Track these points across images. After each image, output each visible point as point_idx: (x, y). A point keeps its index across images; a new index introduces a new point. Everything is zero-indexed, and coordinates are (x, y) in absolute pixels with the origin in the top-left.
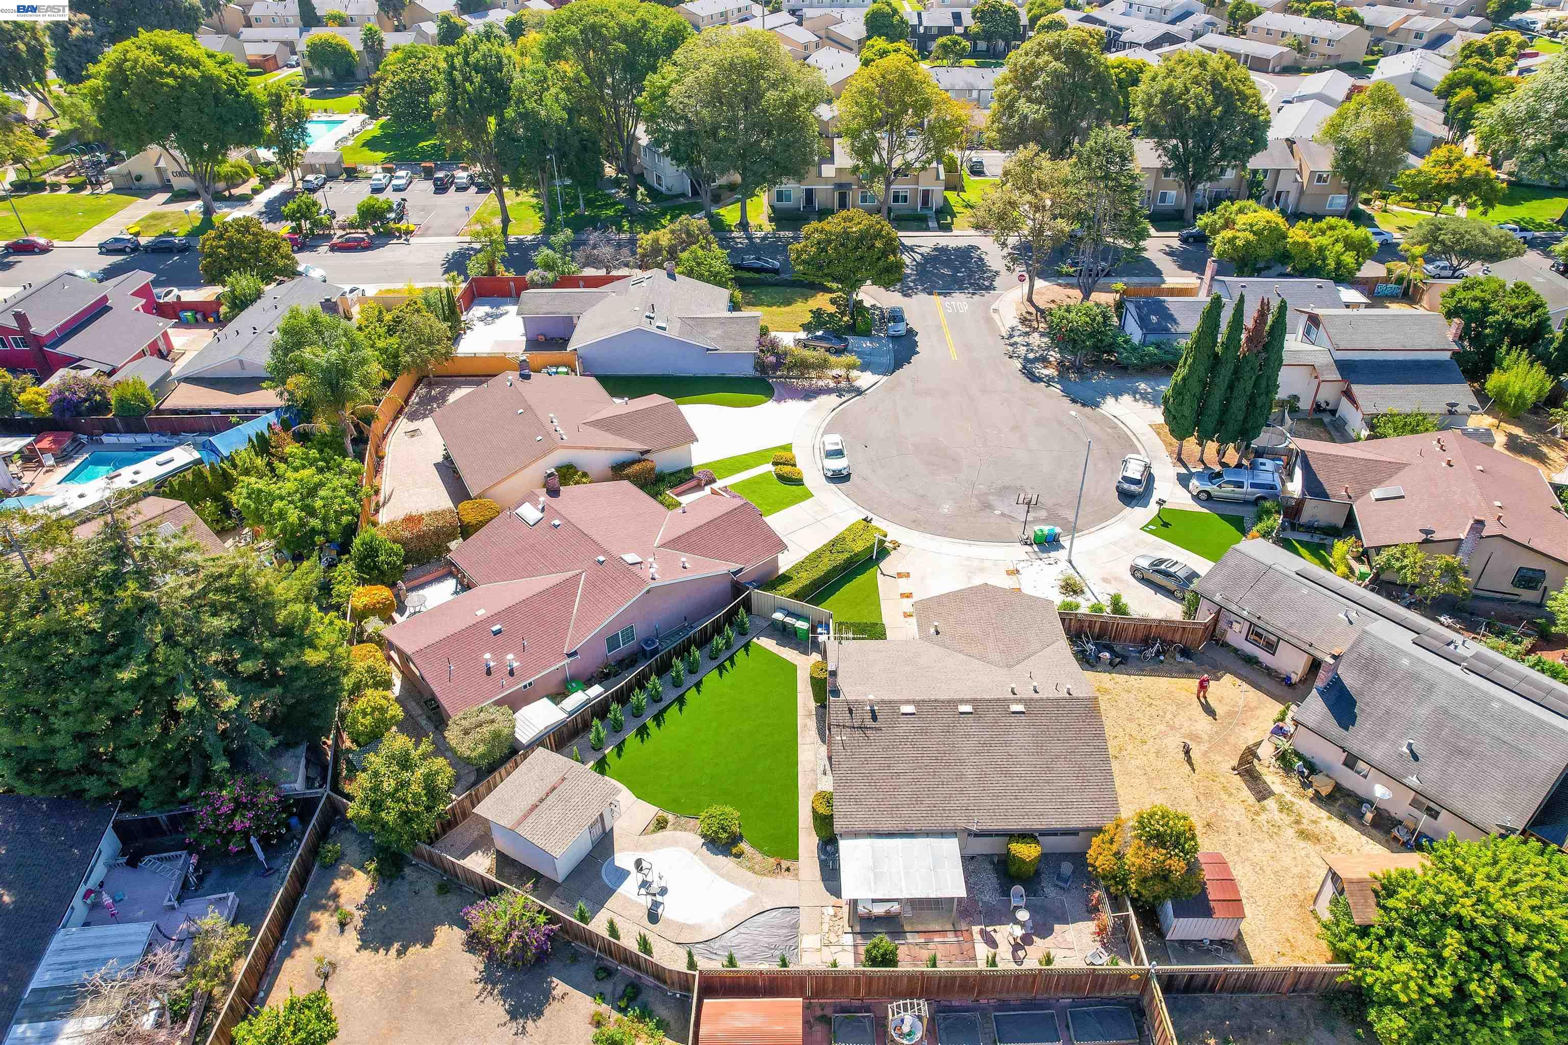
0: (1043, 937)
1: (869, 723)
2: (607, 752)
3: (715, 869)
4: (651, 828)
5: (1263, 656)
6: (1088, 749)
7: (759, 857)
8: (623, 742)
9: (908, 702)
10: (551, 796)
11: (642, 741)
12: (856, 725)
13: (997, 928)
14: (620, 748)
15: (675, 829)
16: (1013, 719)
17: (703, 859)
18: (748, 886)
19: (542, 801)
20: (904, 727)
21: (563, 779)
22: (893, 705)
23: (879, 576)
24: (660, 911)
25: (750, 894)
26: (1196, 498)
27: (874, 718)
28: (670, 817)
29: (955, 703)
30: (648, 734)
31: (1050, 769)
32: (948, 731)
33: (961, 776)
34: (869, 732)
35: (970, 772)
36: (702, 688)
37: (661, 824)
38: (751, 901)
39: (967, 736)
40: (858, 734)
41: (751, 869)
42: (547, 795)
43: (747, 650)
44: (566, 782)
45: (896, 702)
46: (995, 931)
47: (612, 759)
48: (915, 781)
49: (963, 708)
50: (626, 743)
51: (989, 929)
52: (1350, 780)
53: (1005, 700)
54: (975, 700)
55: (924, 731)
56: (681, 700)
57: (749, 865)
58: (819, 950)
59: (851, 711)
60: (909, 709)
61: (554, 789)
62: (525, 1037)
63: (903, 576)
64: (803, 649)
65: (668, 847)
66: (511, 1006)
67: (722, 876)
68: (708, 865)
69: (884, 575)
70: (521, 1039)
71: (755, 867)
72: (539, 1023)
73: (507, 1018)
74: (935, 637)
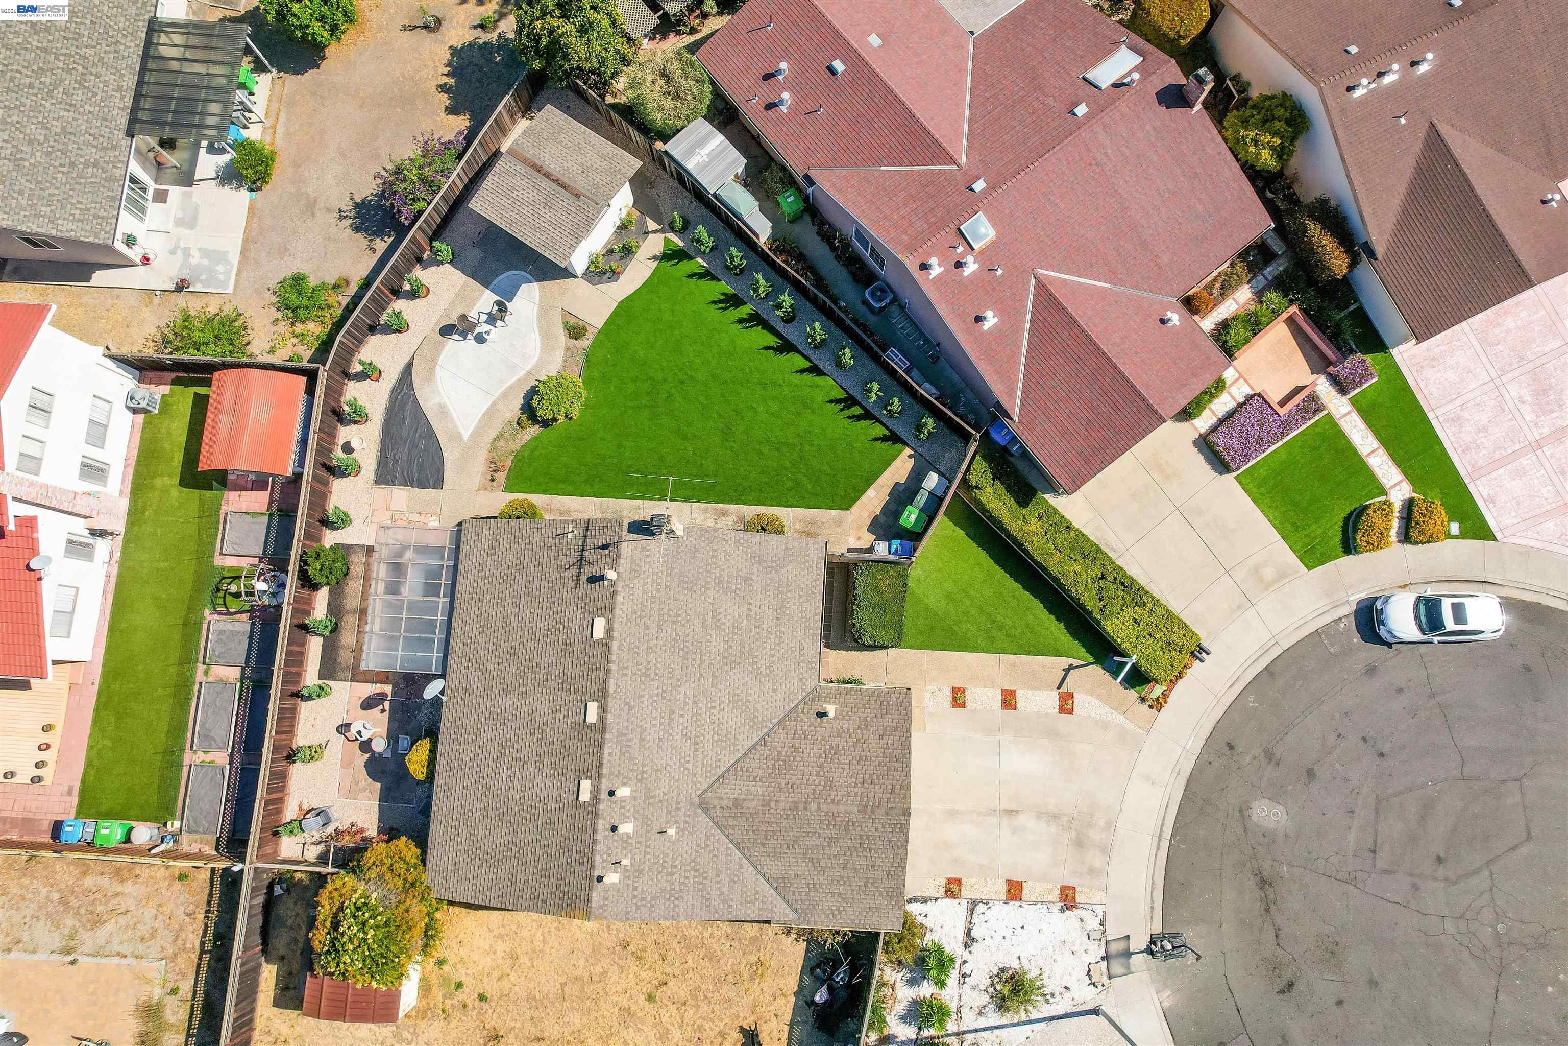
0: (367, 765)
1: (587, 572)
2: (699, 260)
3: (505, 395)
4: (572, 321)
6: (520, 878)
7: (515, 446)
8: (714, 278)
9: (609, 630)
10: (554, 186)
11: (714, 302)
12: (586, 553)
13: (387, 714)
14: (706, 275)
15: (568, 349)
16: (570, 780)
17: (519, 382)
18: (477, 434)
19: (547, 175)
20: (574, 617)
21: (578, 196)
22: (607, 609)
23: (1065, 662)
24: (456, 337)
25: (466, 436)
27: (593, 580)
28: (585, 343)
29: (602, 698)
30: (725, 309)
31: (500, 816)
32: (565, 682)
33: (505, 690)
34: (574, 570)
35: (508, 703)
36: (808, 378)
37: (575, 332)
38: (457, 436)
39: (554, 709)
40: (574, 554)
41: (500, 437)
42: (556, 182)
43: (884, 439)
44: (572, 199)
45: (611, 611)
46: (383, 711)
47: (687, 267)
48: (507, 628)
49: (593, 708)
50: (713, 283)
51: (387, 705)
53: (600, 776)
54: (604, 729)
55: (568, 645)
56: (786, 347)
57: (507, 435)
58: (388, 508)
59: (605, 547)
60: (599, 631)
61: (564, 186)
62: (333, 221)
63: (1066, 704)
64: (883, 519)
65: (542, 343)
66: (371, 200)
67: (494, 404)
68: (511, 387)
69: (1067, 671)
70: (332, 218)
71: (502, 443)
72: (349, 230)
73: (358, 201)
74: (814, 709)
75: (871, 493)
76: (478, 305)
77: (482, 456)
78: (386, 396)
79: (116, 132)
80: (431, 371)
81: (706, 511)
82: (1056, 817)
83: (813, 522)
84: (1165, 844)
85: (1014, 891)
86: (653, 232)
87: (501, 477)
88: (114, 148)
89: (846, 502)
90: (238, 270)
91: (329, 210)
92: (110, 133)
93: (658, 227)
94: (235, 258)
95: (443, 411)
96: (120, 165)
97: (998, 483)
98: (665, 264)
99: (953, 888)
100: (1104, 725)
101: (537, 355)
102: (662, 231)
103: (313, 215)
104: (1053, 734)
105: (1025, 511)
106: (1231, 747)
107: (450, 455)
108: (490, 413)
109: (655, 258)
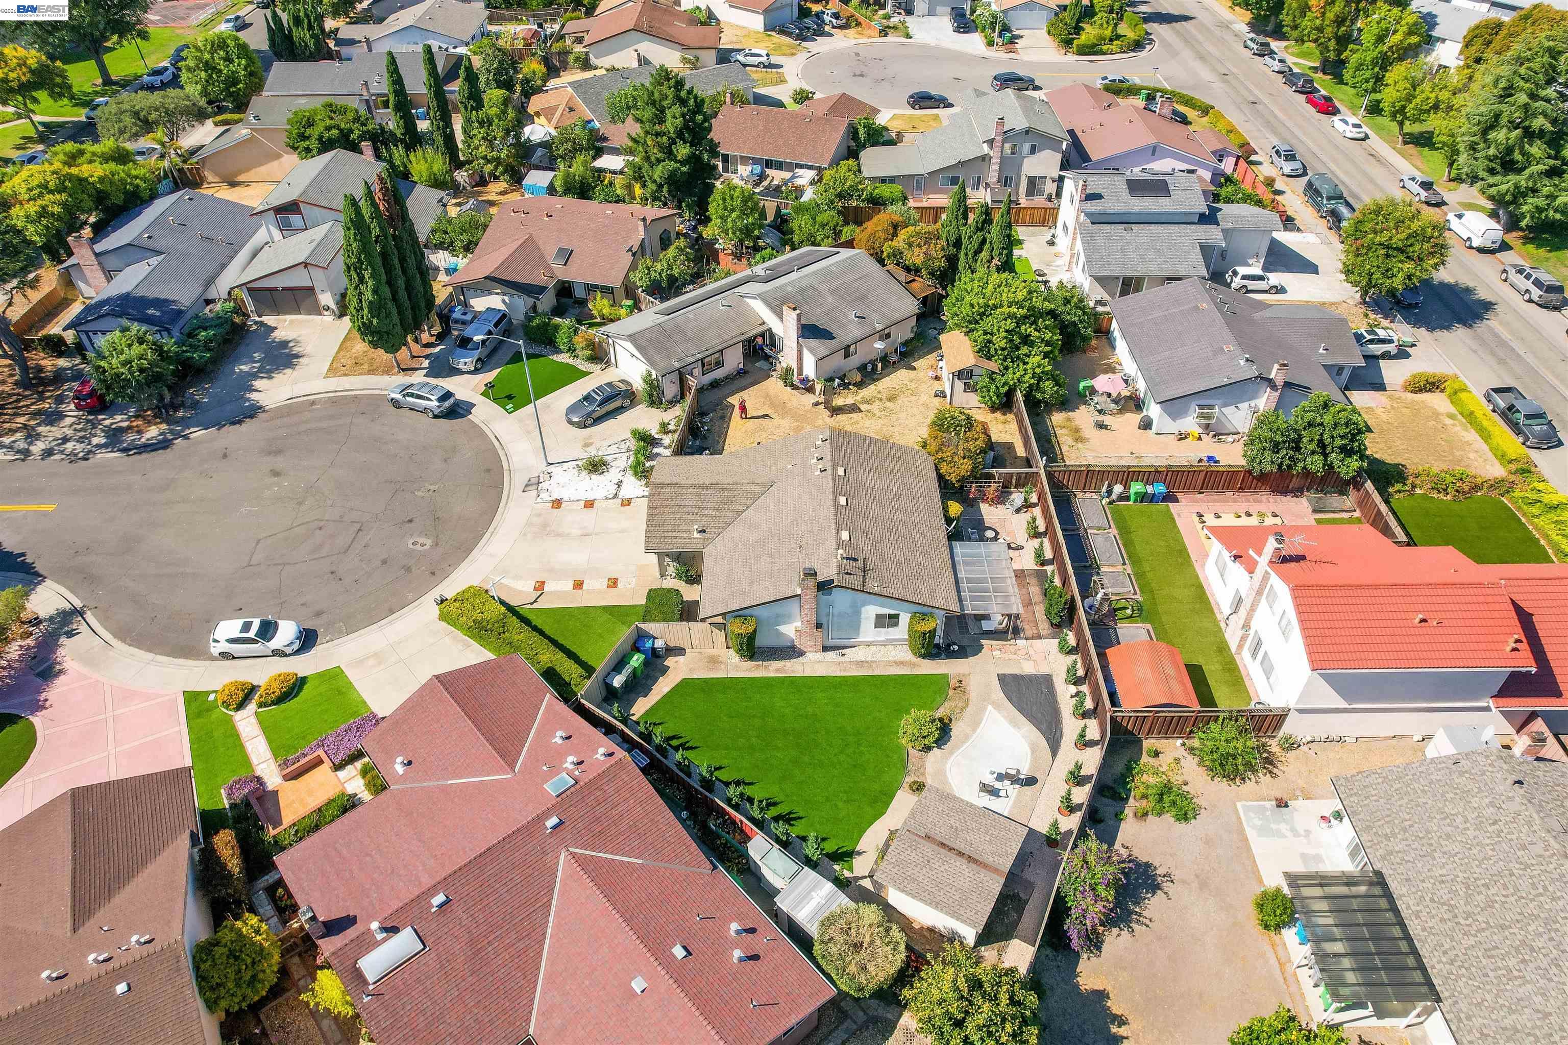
1: (859, 564)
3: (967, 737)
5: (719, 374)
7: (949, 704)
10: (952, 845)
12: (861, 574)
15: (923, 774)
16: (850, 477)
17: (957, 747)
18: (982, 710)
19: (961, 854)
20: (862, 543)
21: (929, 838)
22: (843, 544)
23: (535, 606)
25: (990, 707)
26: (476, 371)
28: (909, 779)
29: (839, 506)
30: (790, 813)
32: (864, 518)
33: (903, 523)
34: (868, 567)
35: (899, 516)
37: (919, 787)
38: (998, 707)
39: (867, 508)
41: (963, 709)
42: (951, 849)
49: (843, 502)
52: (855, 361)
53: (834, 476)
54: (835, 492)
57: (958, 711)
58: (1035, 661)
59: (849, 574)
60: (846, 535)
61: (943, 845)
62: (1173, 872)
63: (540, 586)
64: (658, 674)
65: (945, 776)
66: (1147, 892)
67: (974, 730)
68: (964, 743)
69: (535, 601)
70: (1177, 875)
71: (961, 704)
72: (1156, 864)
73: (1159, 892)
74: (708, 534)
75: (666, 690)
76: (1011, 803)
77: (973, 695)
78: (1065, 731)
79: (1391, 872)
80: (1033, 751)
81: (793, 671)
82: (559, 535)
83: (711, 669)
84: (491, 529)
85: (589, 504)
86: (865, 877)
87: (953, 682)
88: (1383, 858)
89: (685, 682)
90: (1241, 823)
91: (1184, 882)
92: (1395, 870)
93: (861, 882)
94: (1250, 833)
95: (1016, 725)
96: (1369, 844)
97: (567, 679)
98: (849, 848)
99: (627, 503)
100: (517, 577)
101: (948, 766)
102: (857, 879)
103: (1197, 876)
104: (551, 571)
105: (549, 665)
106: (433, 573)
107: (998, 694)
108: (975, 725)
109: (859, 853)
